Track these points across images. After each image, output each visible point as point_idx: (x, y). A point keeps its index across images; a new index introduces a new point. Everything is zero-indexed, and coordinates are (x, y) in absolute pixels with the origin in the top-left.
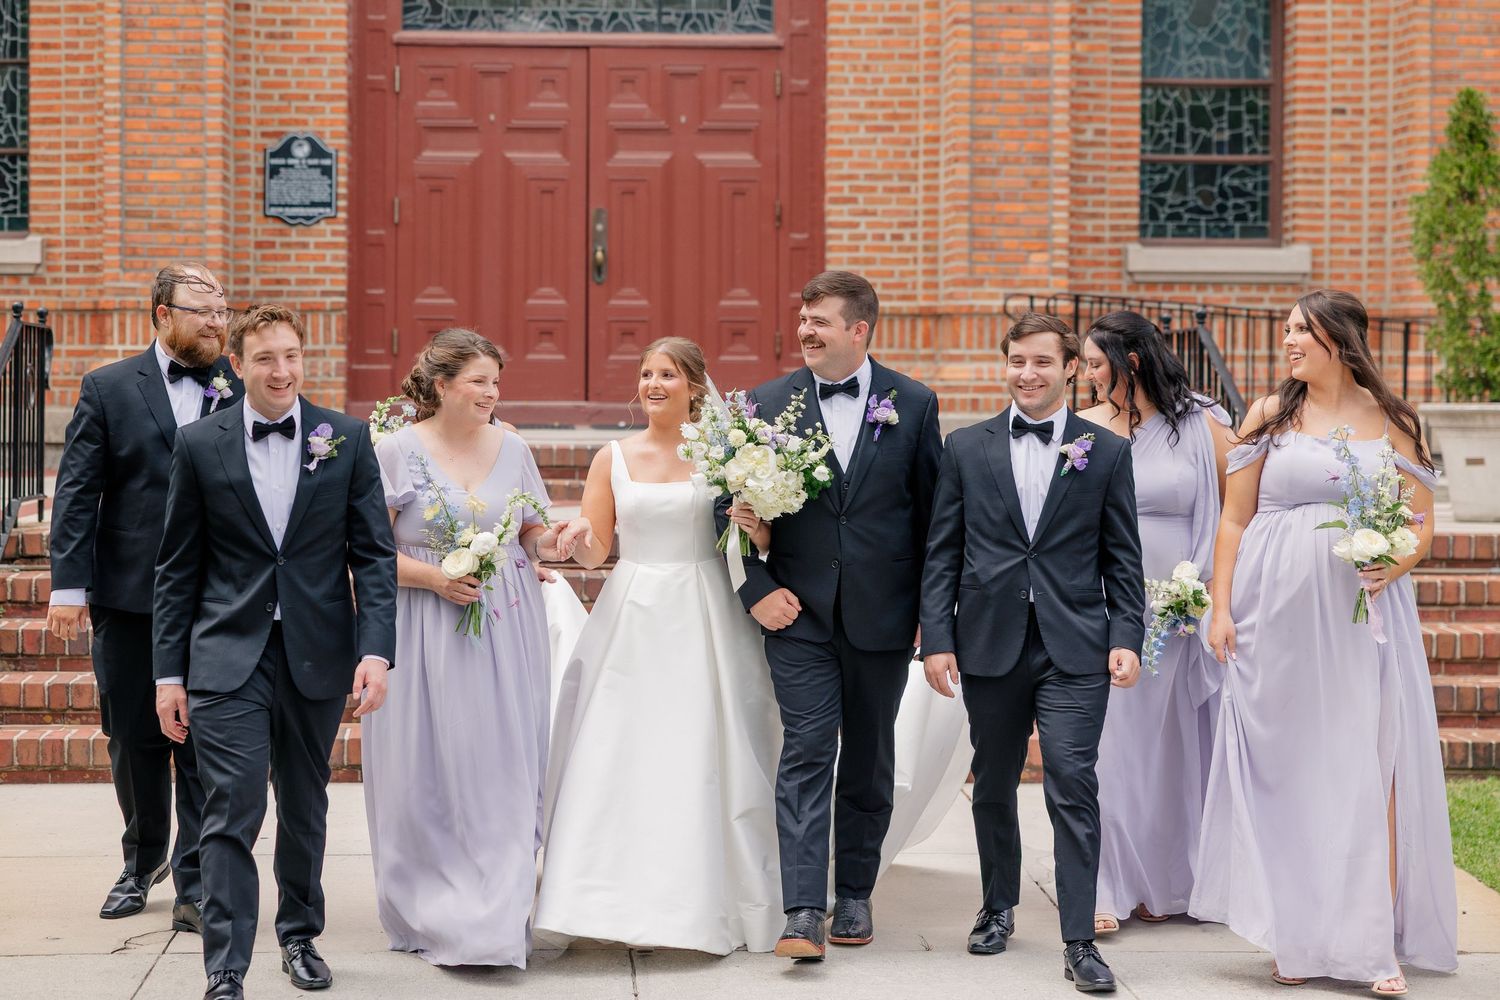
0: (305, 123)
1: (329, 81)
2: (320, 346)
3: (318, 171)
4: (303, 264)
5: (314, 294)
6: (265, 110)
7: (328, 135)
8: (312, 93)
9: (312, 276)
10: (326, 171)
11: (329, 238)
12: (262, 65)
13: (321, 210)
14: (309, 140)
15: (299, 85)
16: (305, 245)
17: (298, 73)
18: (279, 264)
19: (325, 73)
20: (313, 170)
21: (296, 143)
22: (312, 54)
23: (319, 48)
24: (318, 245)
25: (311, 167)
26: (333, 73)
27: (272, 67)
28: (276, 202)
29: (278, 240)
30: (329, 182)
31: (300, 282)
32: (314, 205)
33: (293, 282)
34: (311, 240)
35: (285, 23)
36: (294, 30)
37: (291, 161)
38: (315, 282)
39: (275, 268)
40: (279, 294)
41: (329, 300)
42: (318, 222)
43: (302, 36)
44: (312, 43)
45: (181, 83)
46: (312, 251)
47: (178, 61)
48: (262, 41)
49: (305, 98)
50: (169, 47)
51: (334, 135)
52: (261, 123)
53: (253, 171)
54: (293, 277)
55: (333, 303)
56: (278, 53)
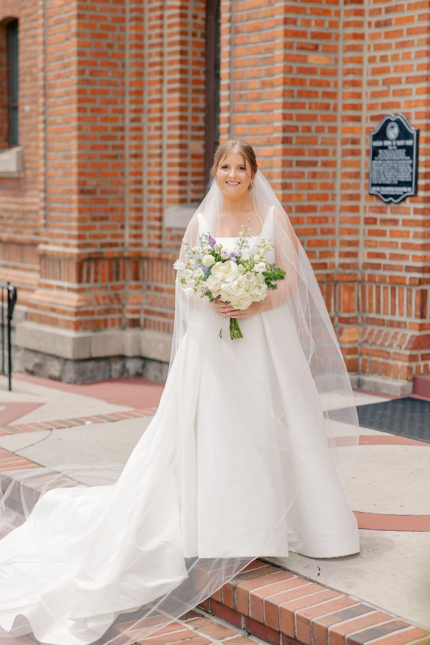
0: (397, 105)
1: (415, 62)
2: (404, 319)
3: (404, 151)
4: (395, 240)
5: (399, 268)
6: (374, 95)
7: (413, 116)
8: (403, 75)
9: (400, 251)
10: (409, 151)
11: (412, 216)
12: (373, 53)
13: (405, 189)
14: (398, 121)
15: (396, 69)
16: (395, 222)
17: (395, 57)
18: (379, 239)
19: (413, 56)
20: (400, 150)
21: (390, 125)
22: (405, 38)
23: (410, 32)
24: (405, 223)
25: (399, 147)
26: (419, 55)
27: (378, 54)
28: (376, 182)
29: (379, 216)
30: (411, 162)
31: (393, 257)
32: (401, 184)
33: (388, 257)
34: (400, 217)
35: (388, 10)
36: (393, 16)
37: (387, 143)
38: (403, 257)
39: (376, 242)
40: (377, 266)
41: (409, 275)
42: (404, 200)
43: (400, 21)
44: (405, 27)
45: (262, 79)
46: (400, 228)
47: (261, 59)
48: (374, 30)
49: (398, 81)
50: (257, 47)
51: (418, 116)
52: (371, 107)
53: (364, 153)
54: (387, 251)
55: (411, 279)
56: (382, 41)
